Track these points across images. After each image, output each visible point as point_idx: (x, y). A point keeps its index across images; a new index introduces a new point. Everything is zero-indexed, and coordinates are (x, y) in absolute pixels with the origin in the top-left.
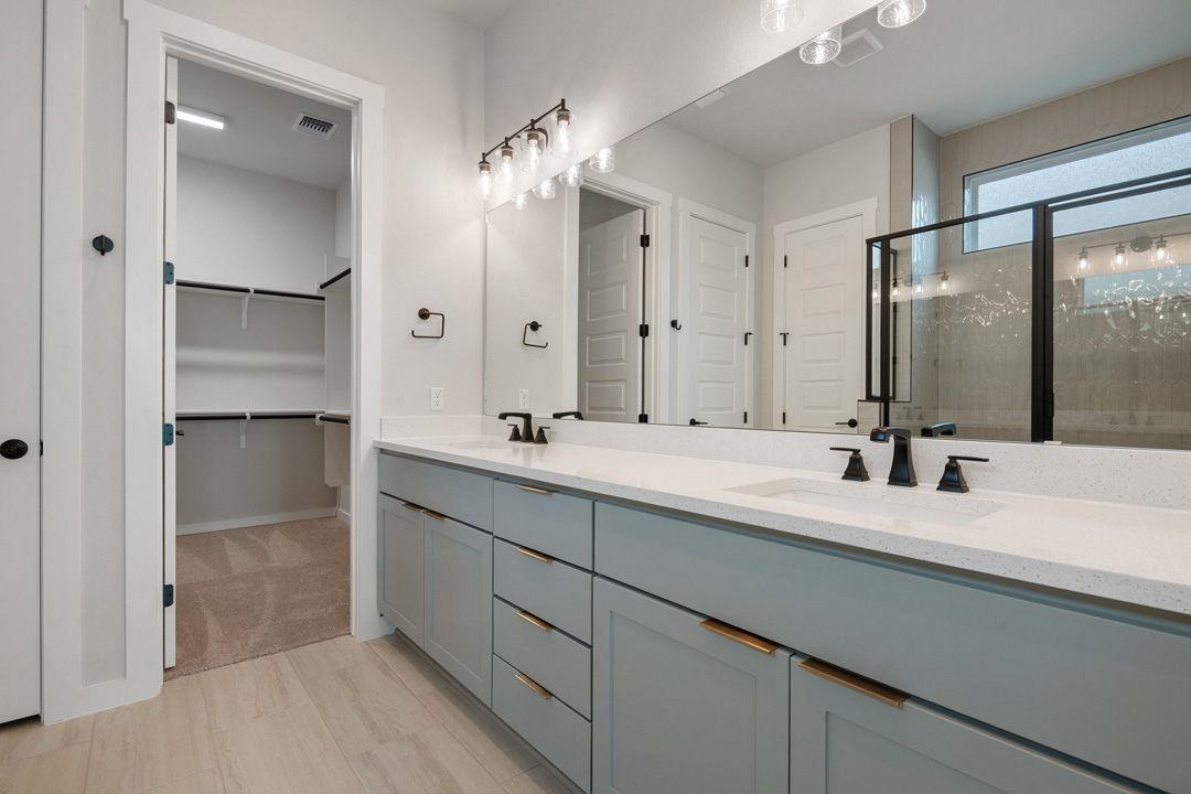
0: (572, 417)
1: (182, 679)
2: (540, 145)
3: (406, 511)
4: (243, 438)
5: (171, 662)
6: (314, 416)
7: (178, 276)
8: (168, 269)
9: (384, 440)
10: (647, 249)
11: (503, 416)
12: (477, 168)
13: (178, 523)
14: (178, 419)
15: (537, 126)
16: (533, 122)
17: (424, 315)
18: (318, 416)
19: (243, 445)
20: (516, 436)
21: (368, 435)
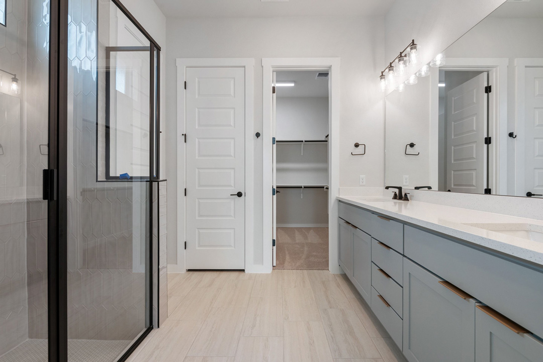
0: (427, 189)
1: (277, 270)
2: (405, 63)
3: (346, 224)
4: (302, 195)
5: (275, 265)
6: (324, 187)
7: (276, 139)
8: (274, 139)
9: (340, 197)
10: (490, 94)
11: (387, 188)
12: (379, 79)
13: (277, 223)
14: (277, 188)
15: (403, 55)
16: (401, 53)
17: (357, 145)
18: (325, 187)
19: (302, 198)
20: (395, 197)
21: (334, 194)
